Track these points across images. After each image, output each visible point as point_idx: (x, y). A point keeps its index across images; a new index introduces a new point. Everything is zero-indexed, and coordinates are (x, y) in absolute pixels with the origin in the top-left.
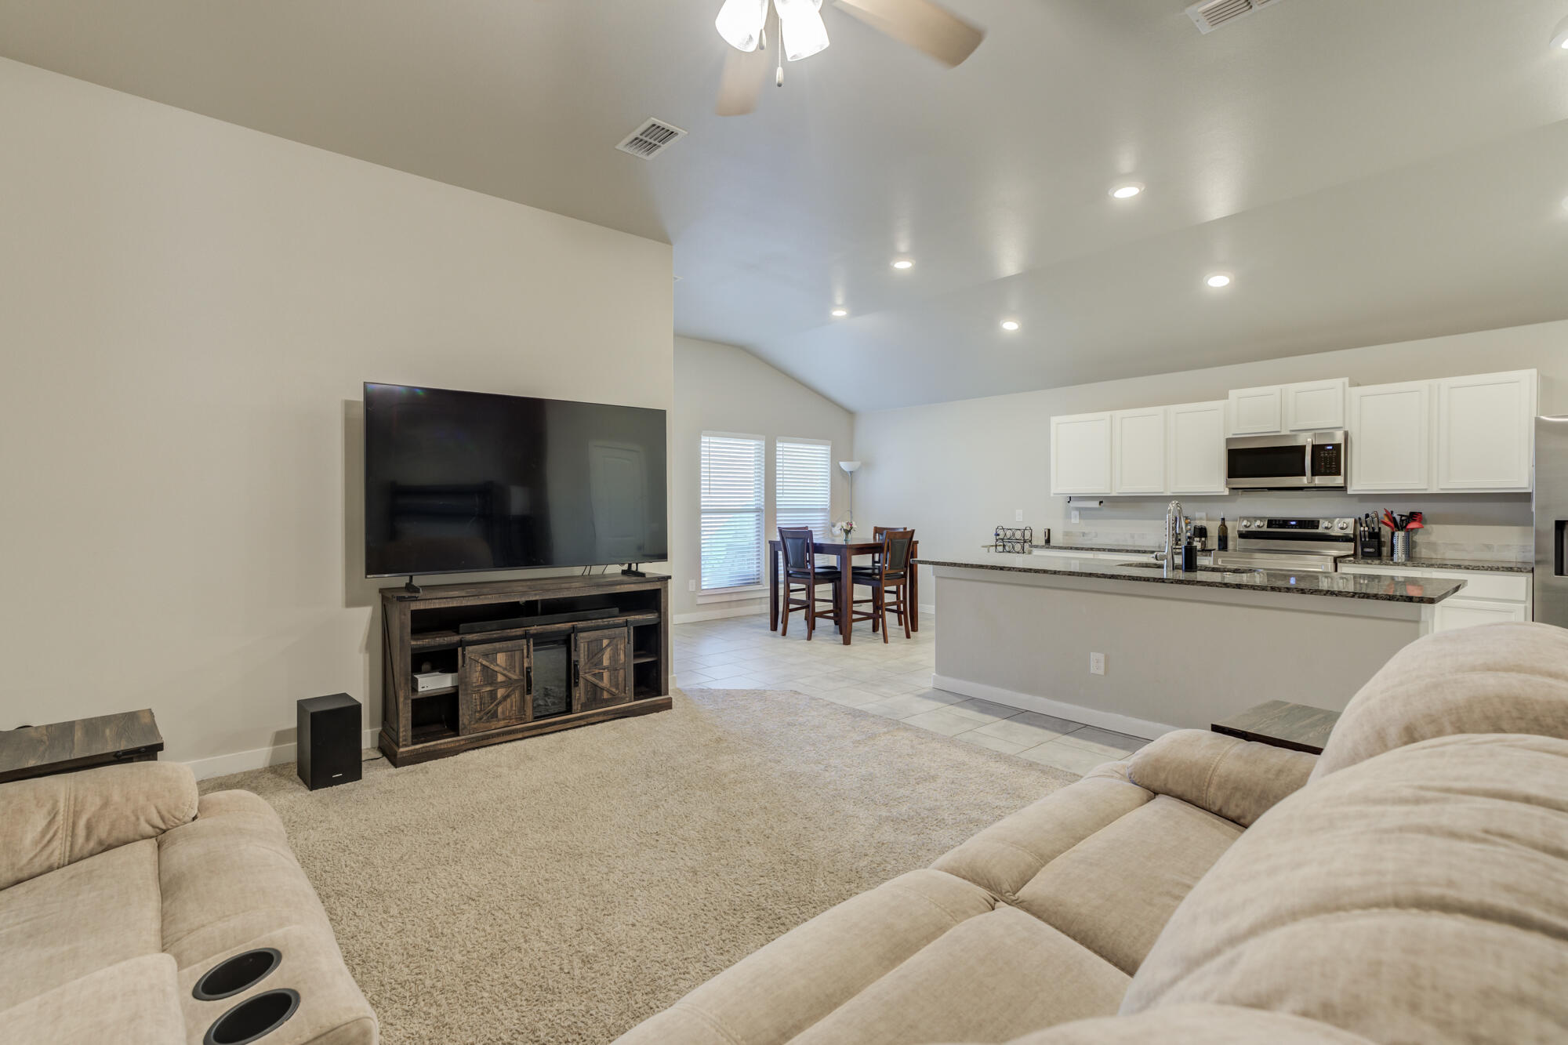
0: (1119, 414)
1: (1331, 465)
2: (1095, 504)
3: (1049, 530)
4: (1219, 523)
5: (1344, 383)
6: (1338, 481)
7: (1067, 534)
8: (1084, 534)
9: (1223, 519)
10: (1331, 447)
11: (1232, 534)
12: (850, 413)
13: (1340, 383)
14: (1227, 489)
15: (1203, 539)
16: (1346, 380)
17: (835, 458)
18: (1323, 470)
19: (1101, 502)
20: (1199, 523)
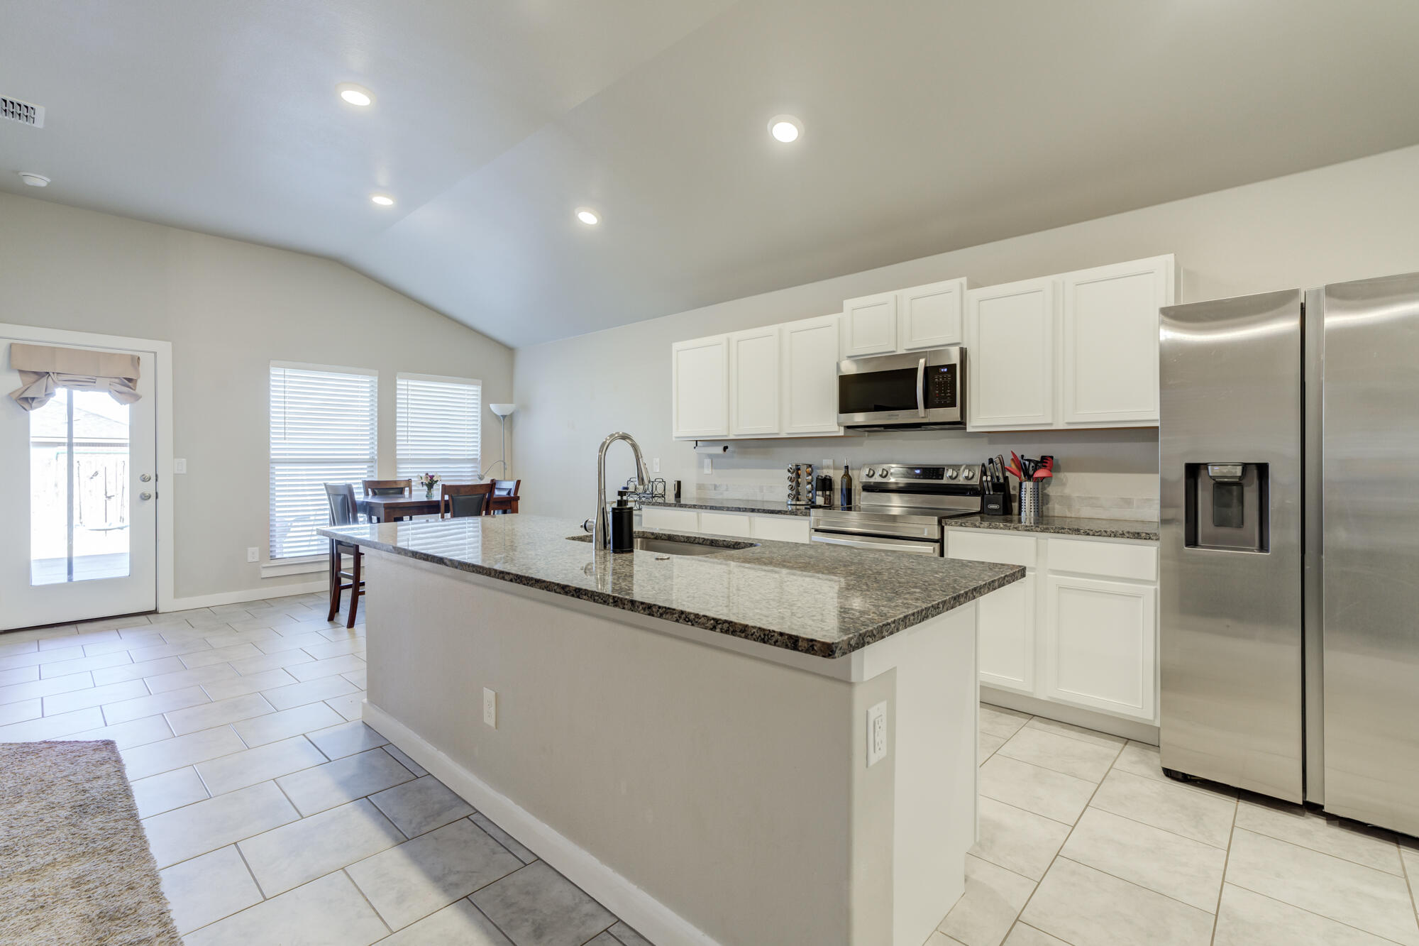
0: (736, 336)
1: (945, 393)
2: (719, 450)
3: (679, 483)
4: (842, 472)
5: (961, 285)
6: (952, 414)
7: (700, 487)
8: (715, 487)
9: (847, 467)
10: (946, 370)
11: (857, 486)
12: (510, 351)
13: (955, 284)
14: (842, 429)
15: (828, 493)
16: (964, 280)
17: (486, 398)
18: (937, 401)
19: (725, 448)
20: (825, 473)
